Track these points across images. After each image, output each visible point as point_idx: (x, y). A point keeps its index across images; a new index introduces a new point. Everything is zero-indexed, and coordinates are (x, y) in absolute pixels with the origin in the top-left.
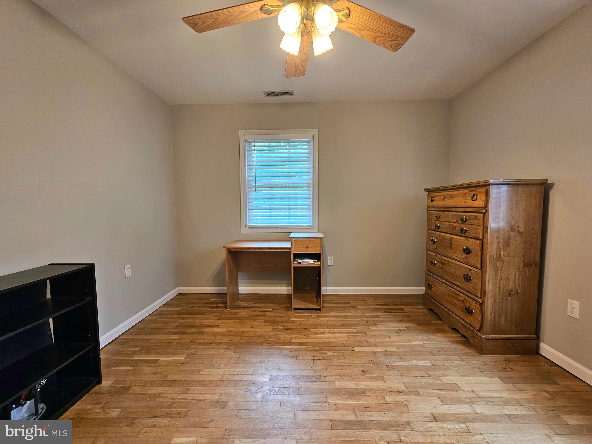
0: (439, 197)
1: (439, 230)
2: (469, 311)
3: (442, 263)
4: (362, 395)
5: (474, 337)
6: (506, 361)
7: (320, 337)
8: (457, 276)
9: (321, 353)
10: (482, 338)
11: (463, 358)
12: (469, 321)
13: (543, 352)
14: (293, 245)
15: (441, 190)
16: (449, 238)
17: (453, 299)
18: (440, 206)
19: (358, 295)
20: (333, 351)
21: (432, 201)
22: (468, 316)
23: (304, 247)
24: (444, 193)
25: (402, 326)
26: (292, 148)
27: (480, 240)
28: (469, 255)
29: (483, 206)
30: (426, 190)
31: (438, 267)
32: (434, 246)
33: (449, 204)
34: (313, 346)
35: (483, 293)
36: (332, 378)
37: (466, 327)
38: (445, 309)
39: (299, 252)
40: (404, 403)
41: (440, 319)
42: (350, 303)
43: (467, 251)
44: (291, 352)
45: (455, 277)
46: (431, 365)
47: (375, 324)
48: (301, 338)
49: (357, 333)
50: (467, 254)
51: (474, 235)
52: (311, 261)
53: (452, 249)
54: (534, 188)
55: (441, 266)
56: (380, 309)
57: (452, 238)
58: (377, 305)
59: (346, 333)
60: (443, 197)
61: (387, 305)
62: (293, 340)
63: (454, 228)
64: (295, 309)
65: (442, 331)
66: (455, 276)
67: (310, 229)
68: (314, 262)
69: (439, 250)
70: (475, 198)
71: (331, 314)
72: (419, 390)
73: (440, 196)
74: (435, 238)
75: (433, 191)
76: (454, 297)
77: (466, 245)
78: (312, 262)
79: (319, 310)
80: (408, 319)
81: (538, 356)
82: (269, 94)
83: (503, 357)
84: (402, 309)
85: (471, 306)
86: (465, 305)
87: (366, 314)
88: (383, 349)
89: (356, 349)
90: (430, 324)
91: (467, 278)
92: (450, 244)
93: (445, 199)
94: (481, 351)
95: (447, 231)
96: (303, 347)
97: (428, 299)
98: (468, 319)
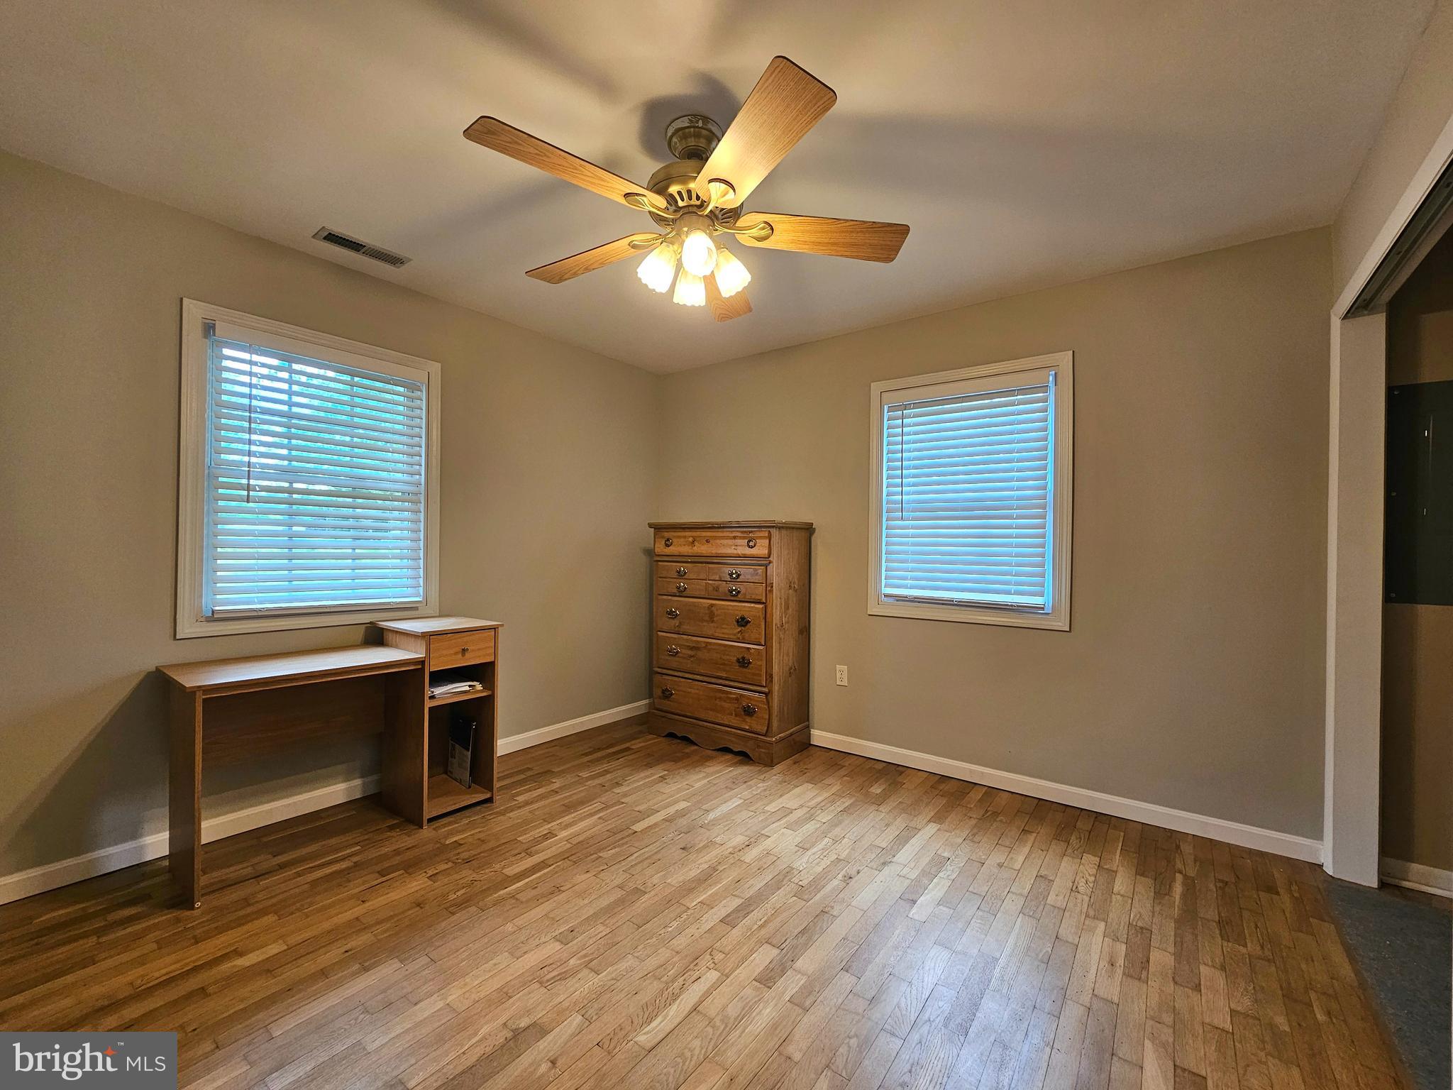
0: (682, 540)
1: (684, 594)
2: (749, 712)
3: (692, 648)
4: (715, 874)
5: (759, 747)
6: (795, 763)
7: (553, 842)
8: (724, 664)
9: (594, 861)
10: (771, 743)
11: (762, 777)
12: (750, 726)
13: (814, 741)
14: (428, 651)
15: (684, 528)
16: (707, 605)
17: (717, 702)
18: (686, 554)
19: (528, 750)
20: (610, 848)
21: (667, 546)
22: (748, 719)
23: (456, 653)
24: (694, 534)
25: (658, 772)
26: (361, 391)
27: (763, 603)
28: (747, 627)
29: (767, 556)
30: (650, 526)
31: (685, 656)
32: (676, 622)
33: (703, 552)
34: (564, 859)
35: (770, 677)
36: (655, 880)
37: (744, 737)
38: (701, 723)
39: (442, 666)
40: (765, 853)
41: (692, 743)
42: (529, 769)
43: (743, 622)
44: (536, 889)
45: (721, 666)
46: (742, 801)
47: (618, 784)
48: (521, 861)
49: (607, 807)
50: (743, 626)
51: (753, 597)
52: (463, 686)
53: (713, 622)
54: (796, 533)
55: (690, 652)
56: (599, 760)
57: (712, 605)
58: (582, 755)
59: (592, 815)
60: (691, 539)
61: (599, 749)
62: (510, 871)
63: (716, 589)
64: (430, 820)
65: (709, 758)
66: (721, 664)
67: (418, 609)
68: (470, 686)
69: (685, 627)
70: (751, 544)
71: (521, 799)
72: (763, 832)
73: (685, 537)
74: (676, 609)
75: (665, 528)
76: (720, 698)
77: (740, 614)
78: (467, 688)
79: (490, 800)
80: (651, 759)
81: (811, 747)
82: (332, 238)
83: (789, 761)
84: (628, 749)
85: (752, 702)
86: (741, 703)
87: (585, 774)
88: (672, 810)
89: (638, 827)
90: (688, 756)
91: (743, 663)
92: (711, 615)
93: (696, 543)
94: (769, 763)
95: (703, 594)
96: (546, 871)
97: (663, 717)
98: (748, 723)
